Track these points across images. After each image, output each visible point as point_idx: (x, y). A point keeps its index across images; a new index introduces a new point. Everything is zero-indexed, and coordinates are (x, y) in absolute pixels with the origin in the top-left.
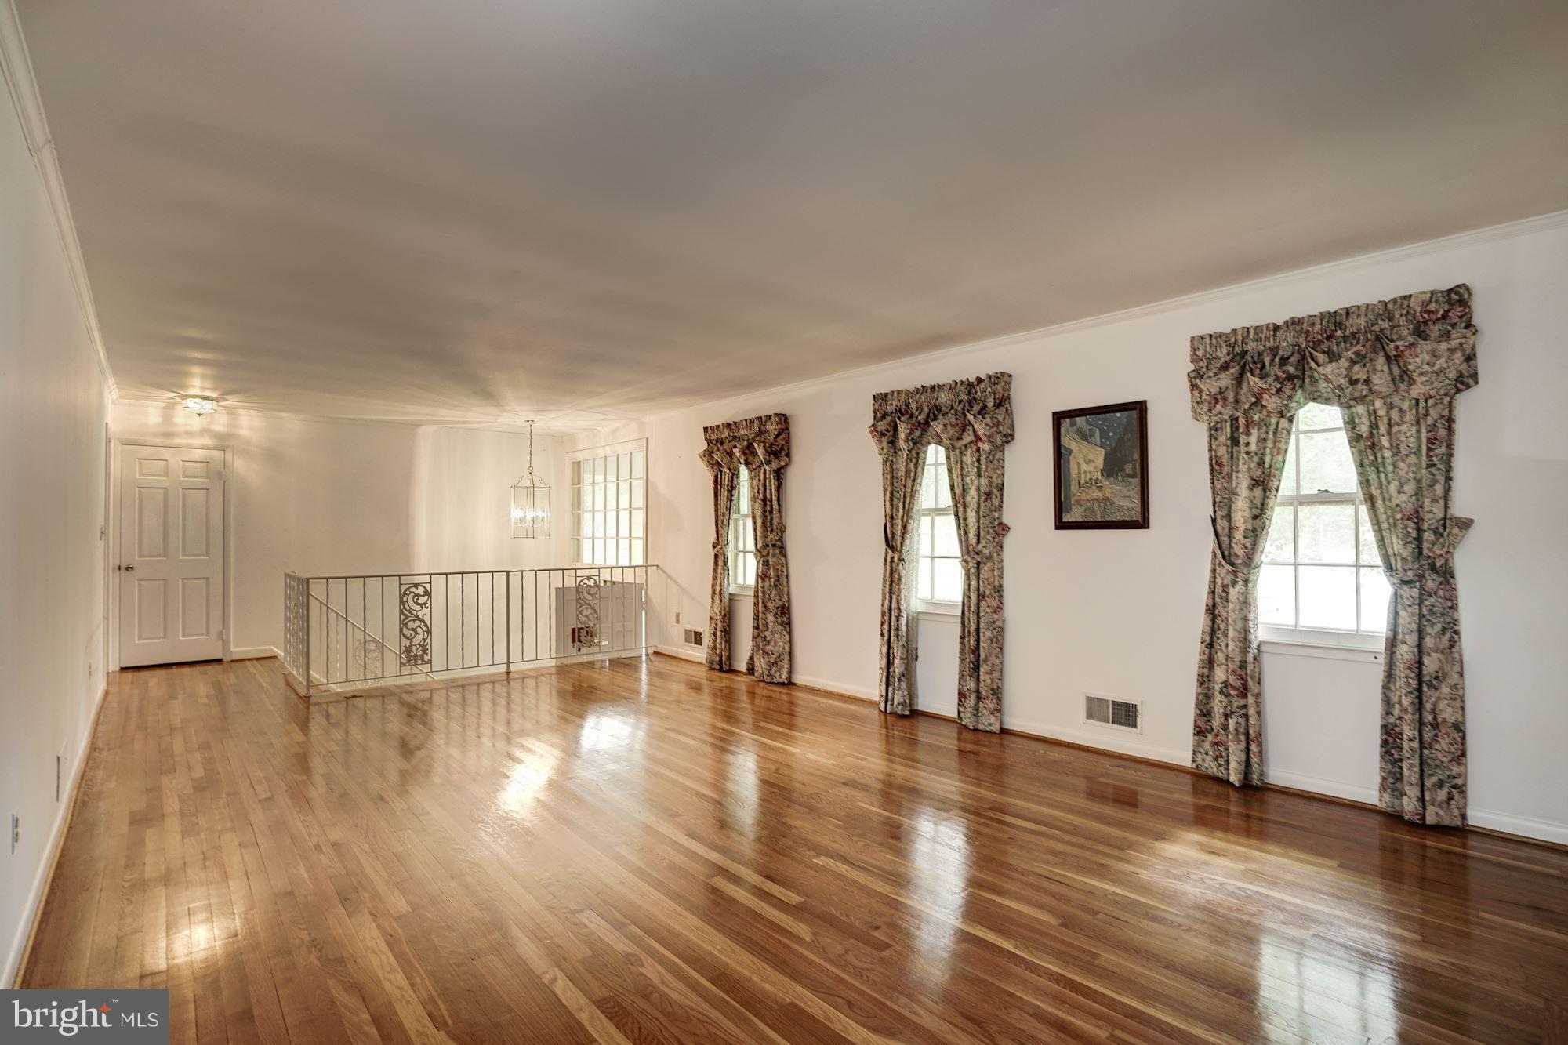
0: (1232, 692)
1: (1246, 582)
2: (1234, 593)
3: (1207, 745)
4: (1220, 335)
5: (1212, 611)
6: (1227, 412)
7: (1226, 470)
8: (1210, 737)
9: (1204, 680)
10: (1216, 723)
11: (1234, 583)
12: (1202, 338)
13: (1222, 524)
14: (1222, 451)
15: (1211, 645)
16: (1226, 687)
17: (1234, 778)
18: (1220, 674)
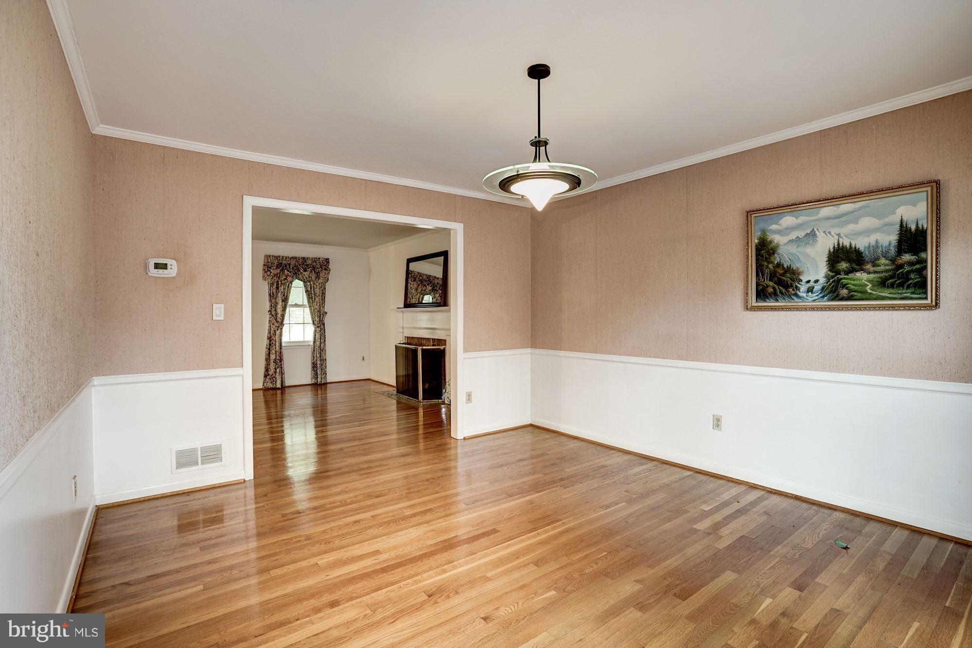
0: (278, 361)
1: (281, 329)
2: (278, 332)
3: (267, 380)
4: (275, 256)
5: (270, 338)
6: (277, 280)
7: (275, 296)
8: (268, 377)
9: (268, 360)
10: (270, 373)
11: (278, 330)
12: (270, 256)
13: (273, 313)
14: (274, 291)
15: (269, 349)
16: (275, 360)
17: (279, 386)
18: (273, 357)
